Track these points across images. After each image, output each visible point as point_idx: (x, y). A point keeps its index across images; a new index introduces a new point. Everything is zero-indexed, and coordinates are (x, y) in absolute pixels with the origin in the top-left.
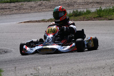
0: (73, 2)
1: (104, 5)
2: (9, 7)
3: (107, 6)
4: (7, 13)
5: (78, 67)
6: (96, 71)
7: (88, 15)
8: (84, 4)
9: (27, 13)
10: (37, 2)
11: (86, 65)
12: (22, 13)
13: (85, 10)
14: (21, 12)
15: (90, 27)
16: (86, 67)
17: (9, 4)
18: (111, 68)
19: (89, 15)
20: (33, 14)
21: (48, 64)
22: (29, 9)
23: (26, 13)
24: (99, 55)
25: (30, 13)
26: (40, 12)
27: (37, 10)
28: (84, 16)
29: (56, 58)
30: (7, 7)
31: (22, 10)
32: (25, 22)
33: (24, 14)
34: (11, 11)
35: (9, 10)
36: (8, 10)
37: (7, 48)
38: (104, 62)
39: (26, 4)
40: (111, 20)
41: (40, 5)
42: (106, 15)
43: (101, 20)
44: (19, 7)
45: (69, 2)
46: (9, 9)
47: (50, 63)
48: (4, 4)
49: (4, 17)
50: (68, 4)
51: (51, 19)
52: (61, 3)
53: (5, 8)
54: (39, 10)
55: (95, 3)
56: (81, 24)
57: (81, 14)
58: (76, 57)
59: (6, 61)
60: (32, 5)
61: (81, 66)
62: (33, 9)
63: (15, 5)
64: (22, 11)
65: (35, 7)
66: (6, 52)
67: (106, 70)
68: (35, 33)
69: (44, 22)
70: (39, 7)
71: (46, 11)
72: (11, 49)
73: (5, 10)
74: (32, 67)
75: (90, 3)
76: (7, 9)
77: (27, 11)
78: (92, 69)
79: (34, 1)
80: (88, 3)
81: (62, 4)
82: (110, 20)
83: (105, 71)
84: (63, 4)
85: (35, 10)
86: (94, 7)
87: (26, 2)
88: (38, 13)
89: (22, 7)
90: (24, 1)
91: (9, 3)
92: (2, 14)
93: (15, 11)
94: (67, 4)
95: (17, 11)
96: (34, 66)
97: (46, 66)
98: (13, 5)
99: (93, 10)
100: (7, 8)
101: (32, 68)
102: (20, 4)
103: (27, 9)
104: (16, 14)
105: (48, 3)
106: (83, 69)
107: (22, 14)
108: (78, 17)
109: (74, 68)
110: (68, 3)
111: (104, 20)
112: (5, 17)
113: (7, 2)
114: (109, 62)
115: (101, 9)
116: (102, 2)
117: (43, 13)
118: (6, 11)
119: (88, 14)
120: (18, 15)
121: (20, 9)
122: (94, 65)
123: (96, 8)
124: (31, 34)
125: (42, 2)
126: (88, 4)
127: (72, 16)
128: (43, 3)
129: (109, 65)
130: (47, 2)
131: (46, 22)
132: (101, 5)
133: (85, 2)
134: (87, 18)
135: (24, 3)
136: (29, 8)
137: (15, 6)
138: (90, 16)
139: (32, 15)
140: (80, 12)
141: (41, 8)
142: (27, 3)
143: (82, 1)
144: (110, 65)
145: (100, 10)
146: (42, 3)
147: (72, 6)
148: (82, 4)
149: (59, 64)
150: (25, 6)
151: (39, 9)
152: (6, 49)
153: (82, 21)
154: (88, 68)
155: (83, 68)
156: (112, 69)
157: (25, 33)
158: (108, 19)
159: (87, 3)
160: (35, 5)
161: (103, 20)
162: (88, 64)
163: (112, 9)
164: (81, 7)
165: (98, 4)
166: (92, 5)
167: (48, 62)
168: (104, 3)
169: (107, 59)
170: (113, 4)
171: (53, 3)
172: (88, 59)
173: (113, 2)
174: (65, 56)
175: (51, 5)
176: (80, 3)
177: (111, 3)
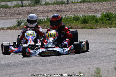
0: (33, 10)
1: (64, 13)
8: (44, 12)
13: (46, 18)
21: (7, 73)
24: (59, 63)
28: (44, 24)
29: (15, 67)
38: (64, 71)
42: (67, 24)
45: (29, 9)
47: (9, 72)
50: (28, 12)
51: (11, 27)
52: (21, 11)
55: (55, 11)
57: (42, 22)
58: (36, 66)
69: (4, 30)
71: (5, 19)
75: (51, 11)
84: (23, 11)
94: (27, 12)
97: (5, 75)
110: (28, 11)
114: (69, 70)
116: (62, 10)
117: (2, 20)
119: (48, 22)
126: (48, 13)
128: (2, 10)
130: (7, 10)
131: (6, 30)
132: (61, 13)
133: (45, 10)
134: (47, 26)
140: (40, 20)
141: (1, 16)
143: (42, 9)
146: (1, 11)
148: (42, 12)
149: (18, 73)
159: (47, 11)
163: (72, 17)
164: (41, 16)
165: (59, 12)
166: (52, 13)
167: (7, 70)
168: (64, 11)
169: (67, 68)
170: (73, 12)
171: (12, 11)
172: (48, 68)
173: (73, 10)
174: (25, 65)
175: (11, 13)
176: (40, 11)
177: (72, 12)
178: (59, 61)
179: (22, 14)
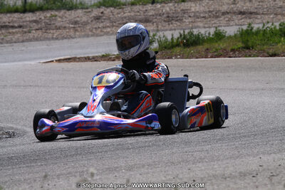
0: (179, 10)
1: (257, 18)
2: (21, 24)
3: (264, 21)
4: (16, 37)
5: (191, 174)
6: (235, 183)
7: (217, 45)
8: (207, 15)
9: (66, 38)
10: (89, 10)
11: (211, 167)
12: (53, 38)
13: (212, 31)
14: (50, 35)
15: (221, 72)
16: (211, 172)
17: (21, 15)
18: (273, 176)
19: (219, 42)
20: (78, 40)
21: (116, 166)
22: (69, 28)
23: (63, 38)
24: (243, 143)
25: (72, 37)
26: (97, 35)
27: (91, 31)
28: (206, 46)
29: (137, 151)
30: (15, 22)
31: (52, 31)
32: (59, 61)
33: (57, 41)
34: (25, 32)
35: (21, 30)
36: (17, 30)
37: (15, 126)
38: (256, 161)
39: (63, 16)
40: (274, 55)
41: (97, 18)
42: (264, 45)
43: (250, 56)
44: (46, 23)
45: (171, 10)
46: (20, 27)
47: (122, 163)
48: (9, 15)
49: (7, 49)
50: (168, 17)
52: (151, 14)
53: (11, 24)
54: (94, 31)
55: (234, 13)
56: (201, 66)
57: (201, 41)
58: (185, 149)
59: (11, 158)
60: (78, 19)
61: (199, 171)
62: (79, 29)
63: (34, 18)
64: (53, 33)
65: (86, 23)
66: (11, 135)
67: (261, 180)
68: (84, 88)
69: (108, 60)
70: (94, 22)
72: (25, 128)
73: (11, 30)
74: (76, 172)
75: (224, 14)
76: (16, 27)
77: (64, 33)
78: (225, 179)
79: (82, 8)
80: (216, 15)
81: (153, 16)
82: (271, 56)
83: (257, 184)
84: (157, 15)
85: (85, 31)
86: (232, 23)
87: (63, 12)
88: (91, 39)
89: (54, 24)
90: (59, 9)
91: (21, 13)
92: (3, 39)
93: (34, 34)
94: (165, 16)
95: (40, 32)
96: (81, 170)
97: (111, 170)
98: (31, 19)
99: (231, 30)
100: (16, 25)
101: (75, 176)
102: (48, 15)
103: (65, 27)
104: (37, 39)
105: (118, 14)
106: (202, 179)
107: (52, 41)
108: (192, 48)
109: (181, 176)
110: (168, 13)
111: (258, 56)
112: (10, 49)
113: (16, 11)
114: (269, 160)
115: (249, 29)
116: (252, 11)
117: (105, 37)
118: (13, 33)
119: (216, 42)
120: (44, 42)
121: (47, 27)
122: (232, 169)
123: (238, 27)
124: (75, 89)
125: (102, 10)
126: (217, 17)
127: (178, 45)
128: (105, 12)
129: (268, 169)
130: (116, 11)
131: (114, 60)
132: (250, 18)
133: (210, 12)
134: (214, 50)
135: (57, 13)
136: (71, 26)
137: (35, 21)
138: (222, 45)
139: (77, 43)
140: (198, 36)
141: (101, 25)
142: (65, 13)
143: (202, 9)
144: (270, 168)
145: (247, 30)
146: (102, 13)
147: (177, 21)
148: (202, 15)
149: (143, 166)
150: (59, 19)
151: (96, 28)
152: (12, 128)
153: (202, 58)
154: (214, 176)
155: (202, 176)
156: (275, 178)
157: (59, 87)
158: (268, 53)
159: (214, 13)
160: (85, 19)
161: (254, 57)
162: (215, 167)
163: (278, 28)
164: (201, 25)
165: (243, 16)
166: (227, 19)
167: (115, 159)
168: (256, 13)
169: (263, 153)
170: (279, 17)
171: (129, 14)
172: (216, 154)
173: (279, 10)
174: (159, 146)
175: (125, 17)
176: (198, 14)
177: (276, 14)
178: (245, 136)
179: (154, 21)
